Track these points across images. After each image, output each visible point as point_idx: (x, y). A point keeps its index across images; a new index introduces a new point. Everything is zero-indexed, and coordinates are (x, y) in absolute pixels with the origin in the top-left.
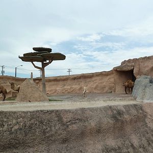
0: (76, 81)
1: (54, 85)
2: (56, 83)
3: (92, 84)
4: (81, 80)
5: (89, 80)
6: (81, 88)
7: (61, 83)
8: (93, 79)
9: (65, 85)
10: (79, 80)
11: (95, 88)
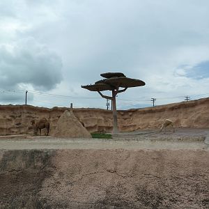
0: (174, 111)
1: (149, 117)
2: (151, 115)
3: (193, 116)
4: (181, 110)
5: (190, 110)
6: (178, 122)
7: (157, 115)
8: (197, 108)
9: (160, 118)
10: (179, 111)
11: (196, 121)
